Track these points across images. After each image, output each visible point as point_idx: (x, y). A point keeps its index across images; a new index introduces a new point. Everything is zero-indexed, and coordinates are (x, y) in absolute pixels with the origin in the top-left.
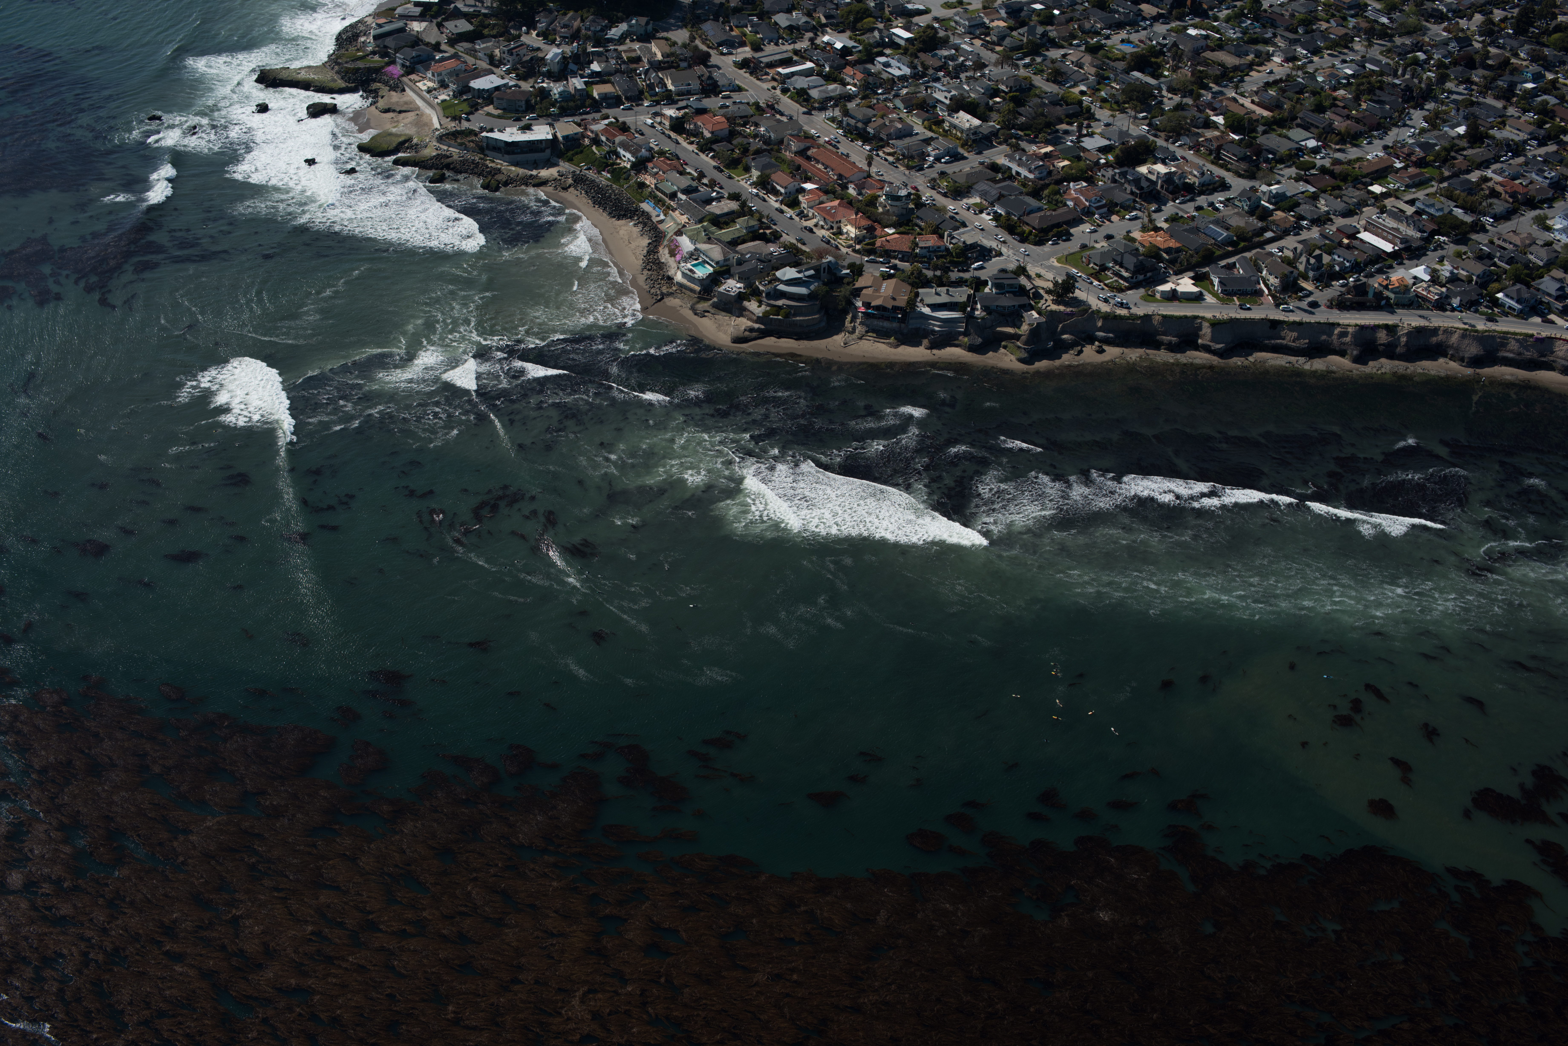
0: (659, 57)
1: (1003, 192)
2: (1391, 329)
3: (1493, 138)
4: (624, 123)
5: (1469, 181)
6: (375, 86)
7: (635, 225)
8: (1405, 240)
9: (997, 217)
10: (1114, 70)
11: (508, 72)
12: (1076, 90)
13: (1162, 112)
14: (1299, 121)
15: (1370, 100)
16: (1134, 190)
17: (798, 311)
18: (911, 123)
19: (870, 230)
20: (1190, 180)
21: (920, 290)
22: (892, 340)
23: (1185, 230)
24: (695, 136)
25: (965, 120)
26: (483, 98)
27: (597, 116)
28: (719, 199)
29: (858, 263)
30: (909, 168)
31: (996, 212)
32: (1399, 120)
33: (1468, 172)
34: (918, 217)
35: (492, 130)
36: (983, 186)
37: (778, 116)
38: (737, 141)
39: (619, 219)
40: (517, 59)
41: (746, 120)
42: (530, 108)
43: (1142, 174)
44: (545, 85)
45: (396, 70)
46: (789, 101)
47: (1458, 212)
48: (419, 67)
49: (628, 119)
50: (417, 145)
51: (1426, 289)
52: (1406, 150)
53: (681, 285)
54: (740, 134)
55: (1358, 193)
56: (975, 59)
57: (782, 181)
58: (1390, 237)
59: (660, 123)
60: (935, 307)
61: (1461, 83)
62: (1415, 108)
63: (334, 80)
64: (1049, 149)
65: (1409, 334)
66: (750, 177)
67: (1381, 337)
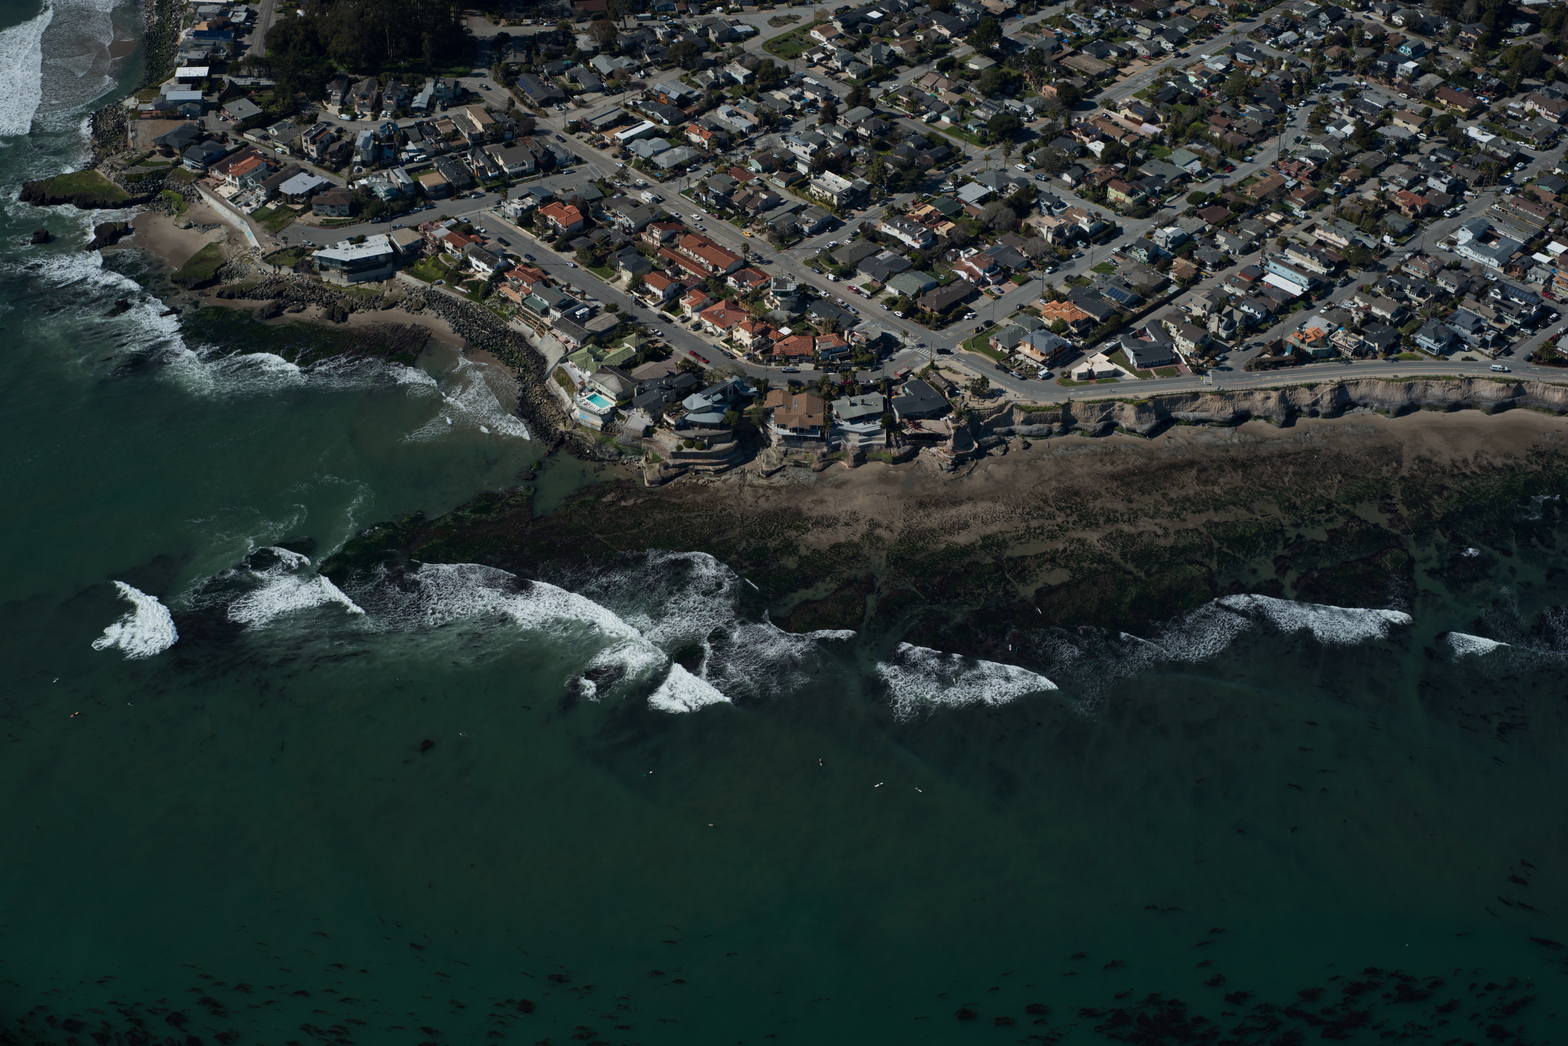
0: (480, 127)
1: (892, 269)
2: (1313, 388)
3: (1383, 136)
4: (468, 224)
6: (164, 193)
8: (1310, 279)
9: (890, 300)
11: (318, 167)
17: (712, 441)
18: (776, 189)
19: (765, 333)
21: (834, 403)
23: (1089, 295)
25: (833, 181)
26: (299, 204)
27: (434, 216)
29: (762, 376)
31: (889, 294)
33: (1363, 181)
40: (321, 147)
44: (364, 181)
46: (636, 171)
48: (214, 168)
50: (238, 269)
51: (1343, 339)
52: (1296, 165)
54: (595, 224)
55: (1256, 225)
57: (658, 282)
60: (852, 420)
64: (929, 208)
65: (1331, 391)
66: (619, 278)
67: (1305, 398)
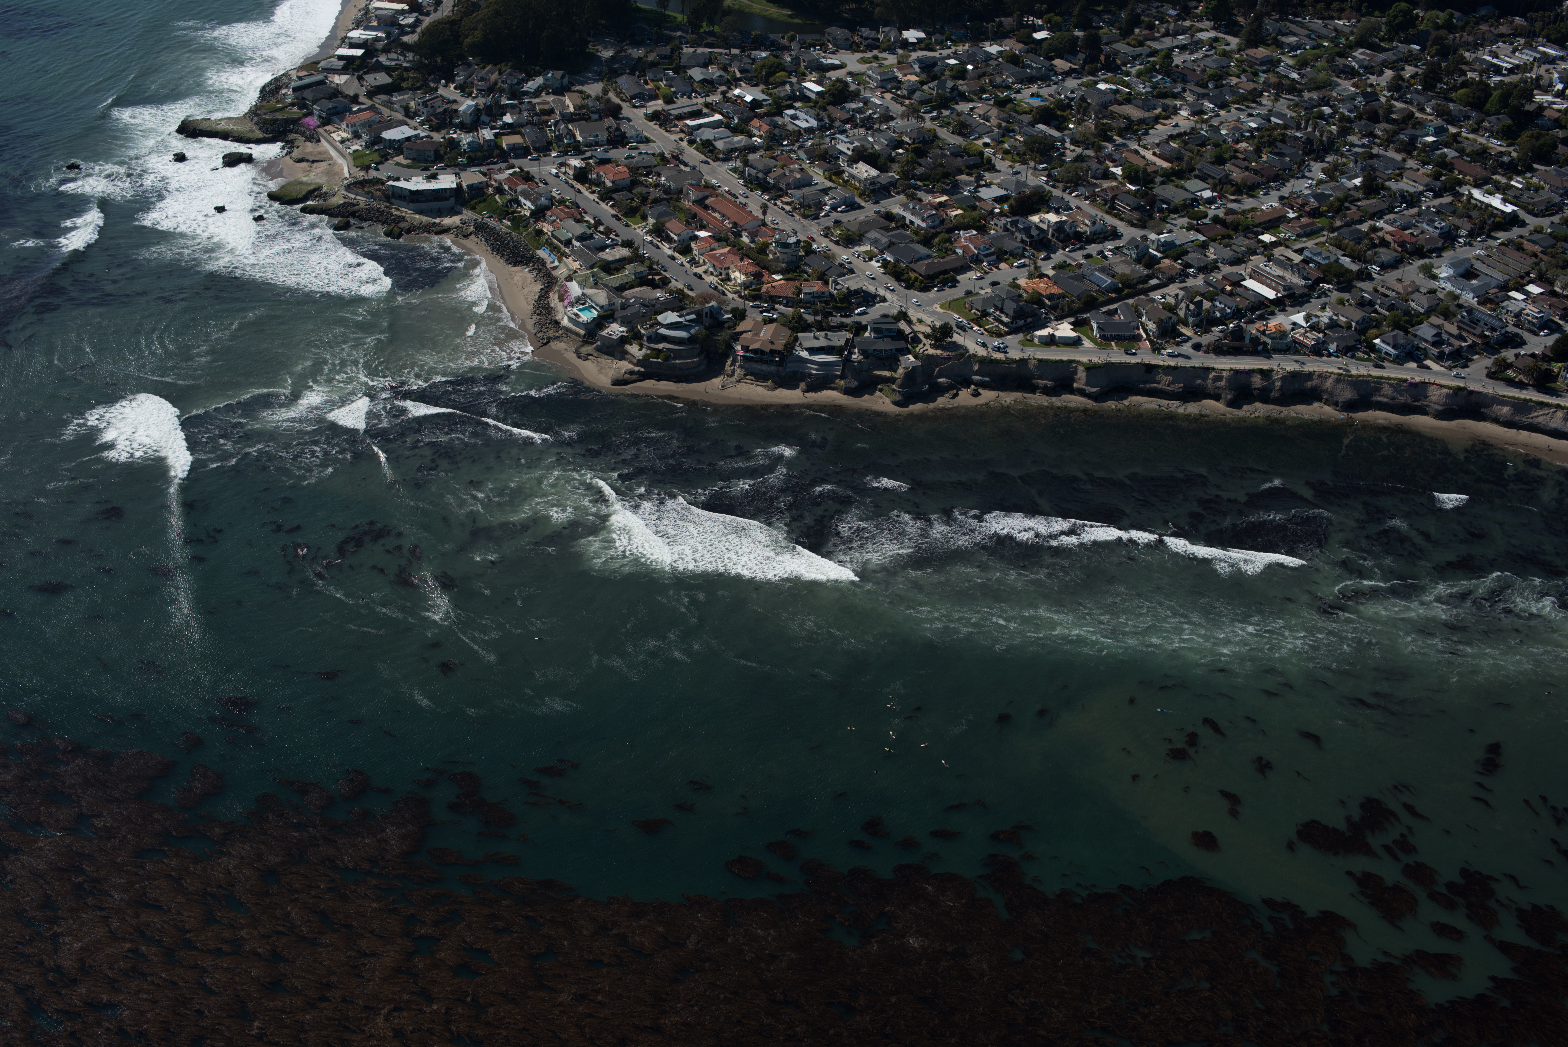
0: (572, 109)
1: (893, 240)
2: (1265, 374)
3: (1389, 189)
4: (528, 172)
5: (1360, 231)
6: (292, 136)
7: (530, 271)
8: (1287, 288)
9: (885, 264)
10: (1020, 122)
11: (422, 123)
12: (980, 143)
13: (1062, 163)
14: (1197, 172)
15: (1271, 153)
16: (1025, 238)
17: (677, 354)
18: (812, 174)
19: (758, 276)
20: (1081, 228)
21: (800, 335)
22: (770, 383)
23: (1070, 277)
24: (597, 185)
25: (864, 170)
26: (395, 149)
27: (503, 165)
28: (612, 247)
29: (741, 308)
30: (805, 217)
31: (885, 260)
32: (1298, 171)
33: (1361, 222)
34: (806, 264)
35: (398, 179)
36: (873, 234)
37: (682, 167)
38: (638, 189)
39: (515, 265)
40: (431, 111)
41: (649, 170)
42: (438, 158)
43: (1034, 223)
44: (455, 136)
45: (313, 121)
46: (695, 152)
47: (1346, 261)
48: (335, 118)
49: (533, 169)
50: (326, 193)
51: (1303, 335)
52: (1299, 201)
53: (567, 330)
54: (641, 183)
55: (1247, 242)
56: (883, 112)
57: (675, 228)
58: (1274, 284)
59: (565, 173)
60: (813, 351)
61: (1364, 136)
62: (1315, 160)
63: (252, 131)
64: (944, 198)
65: (1283, 379)
66: (647, 225)
67: (1259, 380)
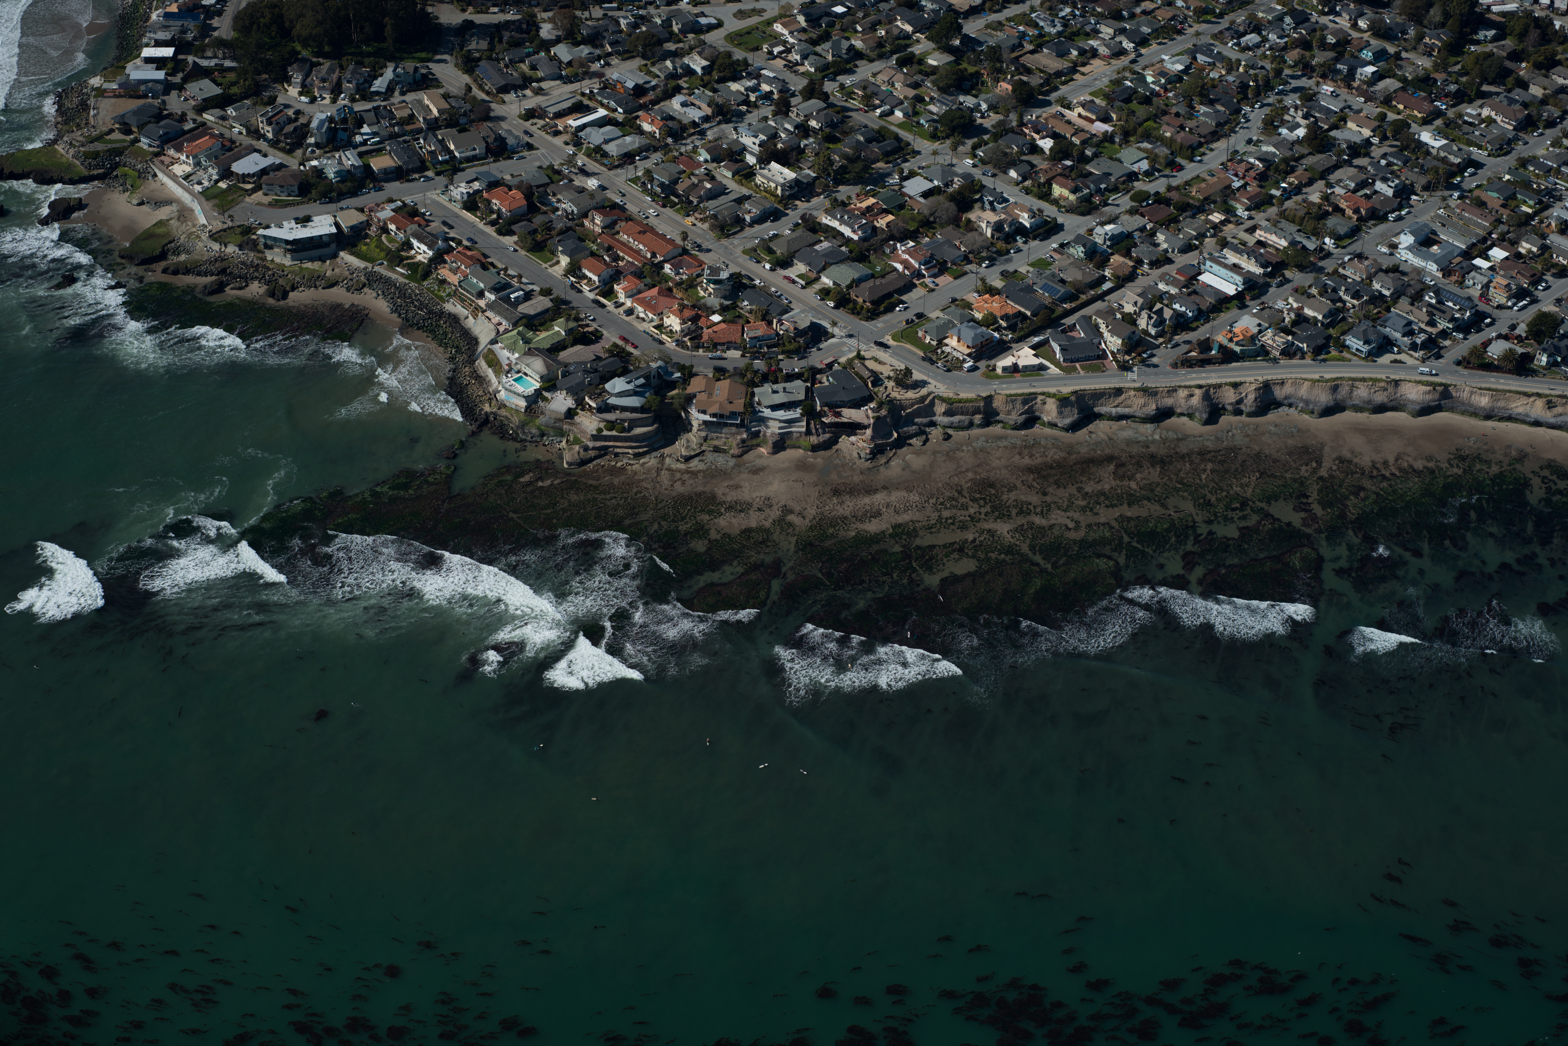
0: (435, 112)
1: (828, 260)
2: (1238, 387)
6: (121, 171)
8: (1246, 279)
11: (272, 147)
15: (1203, 102)
17: (633, 424)
18: (722, 179)
19: (695, 320)
21: (756, 390)
23: (1022, 290)
24: (490, 214)
25: (779, 172)
26: (251, 184)
27: (380, 197)
29: (688, 361)
30: (726, 237)
33: (1310, 184)
35: (268, 227)
38: (538, 218)
40: (277, 128)
41: (543, 190)
42: (303, 192)
44: (315, 162)
46: (586, 159)
48: (169, 147)
50: (185, 246)
51: (1271, 338)
52: (1244, 165)
54: (539, 209)
55: (1197, 224)
56: (780, 87)
57: (594, 268)
60: (773, 407)
63: (74, 167)
64: (871, 201)
65: (1256, 390)
66: (558, 262)
67: (1229, 396)
